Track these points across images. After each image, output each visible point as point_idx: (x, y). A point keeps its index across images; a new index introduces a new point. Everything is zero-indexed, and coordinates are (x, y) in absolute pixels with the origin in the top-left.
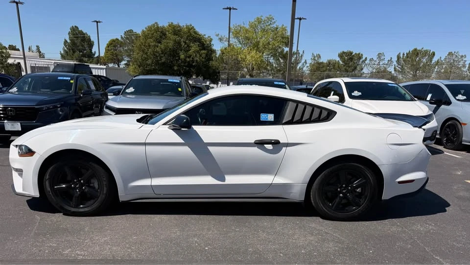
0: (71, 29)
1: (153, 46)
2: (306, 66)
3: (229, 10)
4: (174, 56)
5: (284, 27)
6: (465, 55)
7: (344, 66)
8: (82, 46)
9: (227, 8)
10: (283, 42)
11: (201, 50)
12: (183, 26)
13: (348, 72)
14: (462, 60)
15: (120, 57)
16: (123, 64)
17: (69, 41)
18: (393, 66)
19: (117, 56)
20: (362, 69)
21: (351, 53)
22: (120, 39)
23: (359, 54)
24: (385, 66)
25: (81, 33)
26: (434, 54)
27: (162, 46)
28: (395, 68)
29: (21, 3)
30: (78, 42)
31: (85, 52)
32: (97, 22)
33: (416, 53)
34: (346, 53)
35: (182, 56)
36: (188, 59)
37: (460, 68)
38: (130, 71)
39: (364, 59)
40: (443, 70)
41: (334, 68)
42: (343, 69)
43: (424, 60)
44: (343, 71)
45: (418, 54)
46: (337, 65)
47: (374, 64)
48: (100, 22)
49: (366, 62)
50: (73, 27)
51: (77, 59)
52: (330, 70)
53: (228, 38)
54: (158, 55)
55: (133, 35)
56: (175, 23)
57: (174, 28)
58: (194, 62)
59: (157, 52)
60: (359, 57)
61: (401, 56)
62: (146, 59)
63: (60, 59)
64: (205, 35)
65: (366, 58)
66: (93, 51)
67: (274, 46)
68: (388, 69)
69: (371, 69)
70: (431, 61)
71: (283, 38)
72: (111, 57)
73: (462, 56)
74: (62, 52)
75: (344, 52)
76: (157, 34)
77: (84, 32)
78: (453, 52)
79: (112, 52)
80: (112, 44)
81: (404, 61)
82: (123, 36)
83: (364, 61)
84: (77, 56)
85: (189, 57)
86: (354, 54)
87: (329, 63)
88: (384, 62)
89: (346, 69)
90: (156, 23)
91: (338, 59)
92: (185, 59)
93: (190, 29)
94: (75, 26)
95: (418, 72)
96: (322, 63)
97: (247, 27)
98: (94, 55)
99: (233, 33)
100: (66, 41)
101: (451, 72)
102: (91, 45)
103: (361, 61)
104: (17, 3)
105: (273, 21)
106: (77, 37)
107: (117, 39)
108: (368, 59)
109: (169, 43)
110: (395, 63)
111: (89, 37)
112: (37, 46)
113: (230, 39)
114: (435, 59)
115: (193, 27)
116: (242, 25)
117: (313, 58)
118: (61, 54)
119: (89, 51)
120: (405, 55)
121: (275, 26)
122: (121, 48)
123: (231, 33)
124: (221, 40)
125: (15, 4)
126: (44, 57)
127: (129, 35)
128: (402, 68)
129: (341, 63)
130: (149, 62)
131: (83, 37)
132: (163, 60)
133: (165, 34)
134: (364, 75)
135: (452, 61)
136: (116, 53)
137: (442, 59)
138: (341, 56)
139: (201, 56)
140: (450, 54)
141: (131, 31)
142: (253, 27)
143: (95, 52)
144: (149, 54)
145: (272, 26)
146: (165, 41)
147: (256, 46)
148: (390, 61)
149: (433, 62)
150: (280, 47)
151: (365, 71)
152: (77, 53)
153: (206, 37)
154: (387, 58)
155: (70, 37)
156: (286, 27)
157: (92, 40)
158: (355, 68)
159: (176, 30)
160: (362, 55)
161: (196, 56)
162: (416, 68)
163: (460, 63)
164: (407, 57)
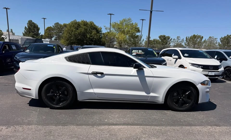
0: (28, 21)
1: (74, 31)
2: (143, 42)
3: (110, 15)
4: (84, 36)
5: (136, 23)
6: (217, 38)
7: (162, 42)
8: (34, 30)
9: (110, 14)
10: (136, 31)
11: (97, 33)
12: (88, 22)
13: (163, 45)
14: (216, 40)
15: (52, 36)
16: (53, 39)
17: (27, 27)
18: (184, 43)
19: (50, 35)
20: (170, 44)
21: (165, 36)
22: (52, 27)
23: (169, 36)
24: (180, 42)
25: (34, 23)
26: (203, 37)
27: (79, 31)
28: (185, 44)
29: (9, 9)
30: (32, 28)
31: (35, 33)
32: (44, 19)
33: (194, 36)
34: (162, 36)
35: (88, 36)
36: (91, 38)
37: (214, 44)
38: (61, 42)
39: (171, 39)
40: (207, 45)
41: (157, 43)
42: (161, 43)
43: (198, 40)
44: (161, 44)
45: (195, 37)
46: (158, 42)
47: (176, 41)
48: (45, 19)
49: (172, 40)
50: (29, 20)
51: (31, 36)
52: (154, 44)
53: (110, 28)
54: (77, 35)
55: (59, 25)
56: (85, 20)
57: (84, 23)
58: (94, 39)
59: (76, 34)
60: (169, 38)
61: (188, 38)
62: (71, 37)
63: (22, 36)
64: (98, 26)
65: (172, 39)
66: (39, 32)
67: (132, 32)
68: (182, 44)
69: (174, 44)
70: (201, 41)
71: (136, 28)
72: (48, 35)
73: (215, 39)
74: (24, 33)
75: (161, 36)
76: (76, 25)
77: (35, 23)
78: (211, 37)
79: (48, 33)
80: (48, 29)
81: (189, 40)
82: (54, 25)
83: (171, 40)
84: (31, 35)
85: (92, 36)
86: (166, 36)
87: (154, 40)
88: (180, 40)
89: (162, 44)
90: (75, 20)
91: (158, 39)
92: (90, 38)
93: (92, 23)
94: (31, 20)
95: (196, 45)
96: (151, 40)
97: (119, 23)
98: (40, 34)
99: (112, 26)
100: (26, 28)
101: (210, 45)
102: (38, 29)
103: (169, 40)
104: (7, 9)
105: (131, 20)
106: (32, 26)
107: (51, 27)
108: (173, 39)
109: (82, 29)
110: (185, 41)
111: (37, 25)
112: (11, 29)
113: (111, 28)
114: (203, 40)
115: (93, 22)
116: (116, 22)
117: (147, 38)
118: (23, 34)
119: (37, 32)
120: (190, 38)
121: (132, 23)
122: (53, 31)
123: (111, 26)
124: (106, 29)
125: (6, 9)
126: (14, 35)
127: (57, 25)
128: (188, 44)
129: (160, 40)
130: (72, 38)
131: (35, 26)
132: (79, 37)
133: (79, 25)
134: (171, 47)
135: (211, 41)
136: (50, 34)
137: (207, 40)
138: (160, 37)
139: (97, 36)
140: (210, 37)
141: (58, 23)
142: (122, 23)
143: (40, 33)
144: (72, 34)
145: (130, 23)
146: (80, 28)
147: (123, 32)
148: (183, 40)
149: (202, 41)
150: (134, 33)
151: (171, 44)
152: (31, 33)
153: (99, 27)
154: (181, 39)
155: (28, 26)
156: (137, 24)
157: (39, 27)
158: (167, 43)
159: (85, 24)
160: (170, 37)
161: (95, 36)
162: (194, 44)
163: (215, 42)
164: (191, 38)
